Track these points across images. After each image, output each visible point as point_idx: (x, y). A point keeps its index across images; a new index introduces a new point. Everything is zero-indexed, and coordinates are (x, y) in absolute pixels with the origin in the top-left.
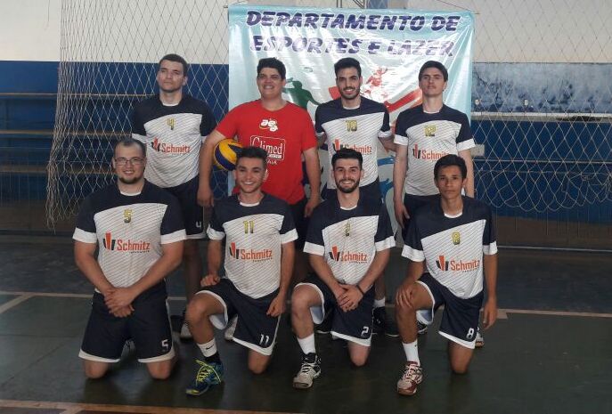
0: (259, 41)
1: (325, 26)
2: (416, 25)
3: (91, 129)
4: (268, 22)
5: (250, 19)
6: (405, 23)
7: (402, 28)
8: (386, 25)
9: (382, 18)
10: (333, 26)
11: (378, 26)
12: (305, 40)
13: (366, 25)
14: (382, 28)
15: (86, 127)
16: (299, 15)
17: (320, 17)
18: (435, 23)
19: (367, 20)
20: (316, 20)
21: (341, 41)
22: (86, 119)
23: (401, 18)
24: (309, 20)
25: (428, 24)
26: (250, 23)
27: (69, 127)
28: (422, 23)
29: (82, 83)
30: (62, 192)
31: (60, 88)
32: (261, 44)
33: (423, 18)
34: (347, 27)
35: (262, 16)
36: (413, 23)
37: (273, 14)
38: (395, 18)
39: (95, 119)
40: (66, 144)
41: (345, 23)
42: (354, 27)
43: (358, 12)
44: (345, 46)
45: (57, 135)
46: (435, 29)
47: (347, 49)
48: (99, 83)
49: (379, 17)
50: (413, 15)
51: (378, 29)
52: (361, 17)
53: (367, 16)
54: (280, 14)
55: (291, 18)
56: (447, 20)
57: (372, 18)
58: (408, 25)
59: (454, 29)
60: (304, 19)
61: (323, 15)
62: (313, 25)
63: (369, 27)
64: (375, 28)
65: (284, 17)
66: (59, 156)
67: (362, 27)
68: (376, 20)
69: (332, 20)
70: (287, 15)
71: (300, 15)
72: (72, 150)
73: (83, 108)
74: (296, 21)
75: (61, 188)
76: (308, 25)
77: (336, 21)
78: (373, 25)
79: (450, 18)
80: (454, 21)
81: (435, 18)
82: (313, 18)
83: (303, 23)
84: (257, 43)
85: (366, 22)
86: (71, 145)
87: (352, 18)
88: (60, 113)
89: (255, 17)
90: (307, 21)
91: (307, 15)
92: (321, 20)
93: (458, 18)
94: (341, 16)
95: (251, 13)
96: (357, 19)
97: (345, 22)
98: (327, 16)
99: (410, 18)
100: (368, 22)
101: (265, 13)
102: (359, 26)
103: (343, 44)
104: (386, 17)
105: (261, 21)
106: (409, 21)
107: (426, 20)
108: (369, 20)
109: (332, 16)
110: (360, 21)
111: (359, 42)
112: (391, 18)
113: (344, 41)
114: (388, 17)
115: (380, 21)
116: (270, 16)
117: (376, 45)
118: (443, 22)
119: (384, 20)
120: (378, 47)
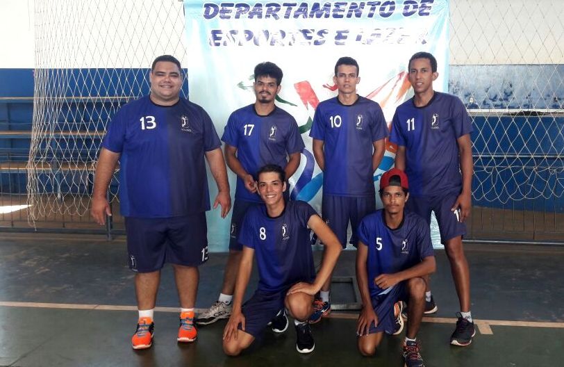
0: (218, 35)
1: (287, 16)
3: (66, 130)
4: (226, 14)
5: (207, 12)
6: (373, 9)
7: (371, 15)
8: (354, 13)
9: (349, 5)
10: (296, 16)
11: (345, 14)
12: (267, 33)
13: (331, 13)
15: (61, 127)
16: (259, 5)
17: (282, 7)
18: (407, 8)
19: (333, 7)
20: (278, 10)
21: (305, 32)
22: (61, 120)
23: (369, 3)
24: (269, 11)
25: (399, 9)
26: (207, 16)
27: (45, 128)
28: (392, 9)
29: (57, 85)
30: (41, 190)
31: (36, 90)
32: (219, 39)
33: (393, 3)
34: (312, 16)
35: (220, 8)
36: (382, 9)
37: (231, 5)
38: (362, 5)
39: (70, 120)
40: (44, 146)
41: (309, 13)
42: (319, 16)
44: (310, 38)
45: (35, 135)
46: (406, 15)
47: (312, 41)
48: (72, 84)
49: (346, 4)
51: (345, 17)
52: (326, 5)
53: (333, 4)
54: (239, 6)
55: (251, 9)
56: (419, 5)
57: (337, 5)
58: (377, 11)
59: (427, 14)
60: (264, 10)
61: (285, 5)
62: (275, 15)
63: (336, 16)
64: (341, 16)
65: (243, 8)
66: (38, 155)
67: (327, 16)
68: (342, 7)
69: (295, 9)
70: (246, 6)
71: (261, 5)
72: (49, 151)
73: (59, 109)
74: (256, 12)
75: (40, 185)
76: (269, 16)
77: (299, 10)
78: (339, 13)
79: (423, 2)
80: (428, 5)
81: (407, 2)
82: (274, 8)
83: (264, 14)
84: (216, 38)
85: (331, 10)
86: (48, 146)
87: (316, 6)
88: (37, 115)
89: (212, 10)
90: (268, 12)
91: (268, 5)
92: (284, 9)
93: (431, 1)
94: (305, 5)
95: (207, 6)
96: (321, 7)
97: (309, 11)
98: (289, 5)
99: (379, 3)
100: (334, 10)
101: (223, 5)
102: (324, 15)
103: (308, 35)
104: (353, 4)
105: (219, 14)
106: (378, 7)
107: (396, 5)
108: (334, 8)
109: (295, 5)
110: (325, 9)
111: (325, 33)
112: (359, 5)
113: (309, 32)
114: (355, 4)
115: (347, 8)
116: (228, 8)
117: (344, 34)
118: (415, 7)
119: (351, 8)
120: (345, 37)
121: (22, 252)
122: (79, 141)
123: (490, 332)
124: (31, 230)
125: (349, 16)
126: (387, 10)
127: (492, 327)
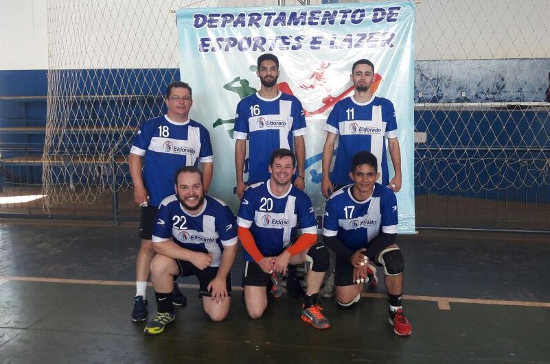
0: (206, 42)
1: (267, 24)
2: (357, 18)
3: (76, 126)
4: (214, 24)
5: (196, 22)
6: (345, 16)
7: (343, 22)
8: (327, 20)
9: (323, 13)
10: (275, 24)
11: (319, 21)
12: (249, 40)
13: (307, 21)
14: (323, 23)
15: (72, 123)
16: (242, 15)
17: (263, 16)
18: (376, 15)
19: (308, 16)
20: (259, 19)
21: (284, 38)
22: (72, 117)
23: (341, 12)
24: (252, 20)
25: (369, 16)
26: (197, 26)
27: (58, 124)
28: (363, 16)
29: (67, 86)
30: (55, 181)
31: (49, 91)
32: (208, 45)
33: (363, 11)
34: (289, 24)
35: (208, 18)
36: (353, 16)
37: (218, 15)
38: (335, 13)
39: (80, 117)
40: (57, 141)
41: (287, 21)
42: (296, 24)
43: (299, 9)
44: (288, 43)
45: (48, 131)
46: (375, 21)
47: (290, 46)
48: (81, 85)
49: (320, 12)
50: (353, 7)
51: (319, 24)
52: (302, 14)
53: (308, 13)
54: (224, 16)
55: (235, 18)
56: (387, 12)
57: (312, 13)
58: (349, 19)
59: (395, 20)
60: (247, 19)
61: (265, 14)
62: (256, 24)
63: (311, 23)
64: (316, 24)
65: (229, 18)
66: (52, 149)
67: (303, 24)
68: (317, 15)
69: (274, 18)
70: (232, 16)
71: (244, 15)
72: (62, 145)
73: (70, 107)
74: (240, 21)
75: (54, 177)
76: (251, 25)
77: (278, 19)
78: (314, 21)
79: (390, 9)
80: (395, 11)
81: (376, 10)
82: (256, 17)
83: (247, 23)
84: (204, 45)
85: (307, 18)
86: (60, 140)
87: (293, 15)
88: (50, 112)
89: (201, 20)
90: (250, 21)
91: (250, 15)
92: (264, 19)
93: (399, 8)
94: (283, 14)
95: (197, 16)
96: (298, 16)
97: (287, 19)
98: (269, 15)
99: (350, 11)
100: (309, 18)
101: (211, 15)
102: (300, 23)
103: (287, 41)
104: (326, 12)
105: (207, 23)
106: (349, 15)
107: (366, 13)
108: (310, 16)
109: (274, 14)
110: (301, 17)
111: (302, 39)
112: (332, 13)
113: (287, 38)
114: (329, 12)
115: (321, 16)
116: (215, 18)
117: (318, 40)
118: (383, 14)
119: (325, 16)
120: (320, 43)
121: (39, 236)
122: (88, 136)
124: (45, 217)
127: (450, 303)
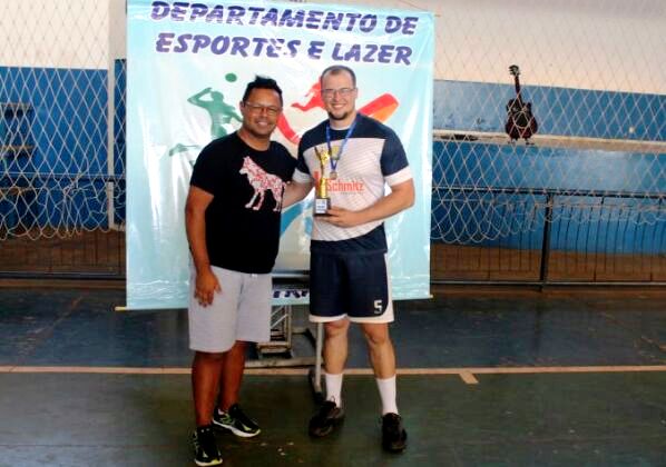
0: (168, 39)
1: (253, 22)
2: (367, 26)
4: (180, 15)
5: (155, 11)
6: (352, 22)
7: (349, 29)
8: (330, 24)
9: (326, 15)
10: (263, 23)
11: (321, 24)
12: (227, 40)
13: (305, 23)
16: (219, 7)
17: (247, 11)
18: (390, 24)
19: (307, 16)
20: (242, 14)
21: (272, 41)
23: (348, 15)
24: (232, 14)
25: (381, 25)
26: (155, 16)
28: (374, 23)
32: (169, 43)
33: (375, 17)
34: (282, 24)
35: (172, 7)
36: (363, 23)
37: (186, 5)
38: (341, 15)
41: (278, 20)
42: (290, 25)
43: (295, 8)
44: (279, 49)
46: (389, 31)
47: (281, 52)
49: (321, 13)
50: (364, 13)
51: (320, 28)
52: (299, 13)
53: (307, 12)
54: (195, 6)
55: (210, 10)
56: (404, 22)
57: (312, 14)
58: (357, 25)
59: (411, 33)
60: (226, 12)
61: (251, 9)
62: (238, 21)
63: (309, 26)
65: (200, 10)
67: (300, 25)
68: (317, 17)
69: (262, 14)
70: (204, 7)
71: (221, 7)
74: (216, 15)
76: (231, 20)
77: (268, 16)
78: (315, 23)
79: (408, 19)
80: (412, 22)
81: (389, 18)
82: (237, 12)
83: (225, 18)
84: (163, 42)
85: (305, 19)
87: (288, 13)
89: (162, 9)
90: (229, 15)
91: (231, 8)
92: (249, 14)
93: (416, 19)
94: (274, 10)
95: (156, 4)
96: (293, 15)
97: (279, 17)
98: (256, 11)
99: (360, 16)
100: (308, 20)
101: (176, 4)
102: (296, 24)
103: (277, 45)
104: (330, 14)
105: (170, 14)
106: (358, 21)
107: (378, 20)
108: (309, 16)
109: (262, 10)
110: (297, 17)
111: (297, 44)
112: (337, 16)
113: (278, 43)
114: (333, 14)
115: (323, 18)
116: (182, 8)
117: (318, 47)
118: (399, 24)
119: (328, 18)
120: (320, 51)
123: (474, 381)
125: (325, 27)
126: (368, 24)
